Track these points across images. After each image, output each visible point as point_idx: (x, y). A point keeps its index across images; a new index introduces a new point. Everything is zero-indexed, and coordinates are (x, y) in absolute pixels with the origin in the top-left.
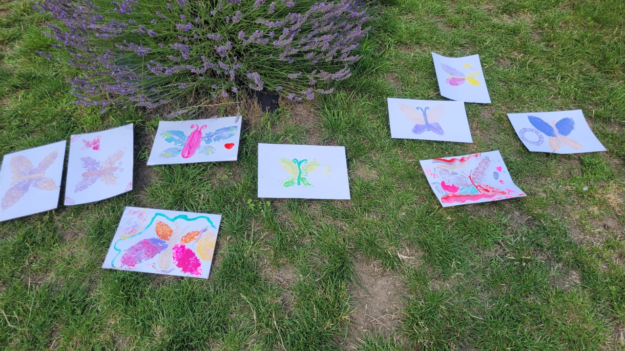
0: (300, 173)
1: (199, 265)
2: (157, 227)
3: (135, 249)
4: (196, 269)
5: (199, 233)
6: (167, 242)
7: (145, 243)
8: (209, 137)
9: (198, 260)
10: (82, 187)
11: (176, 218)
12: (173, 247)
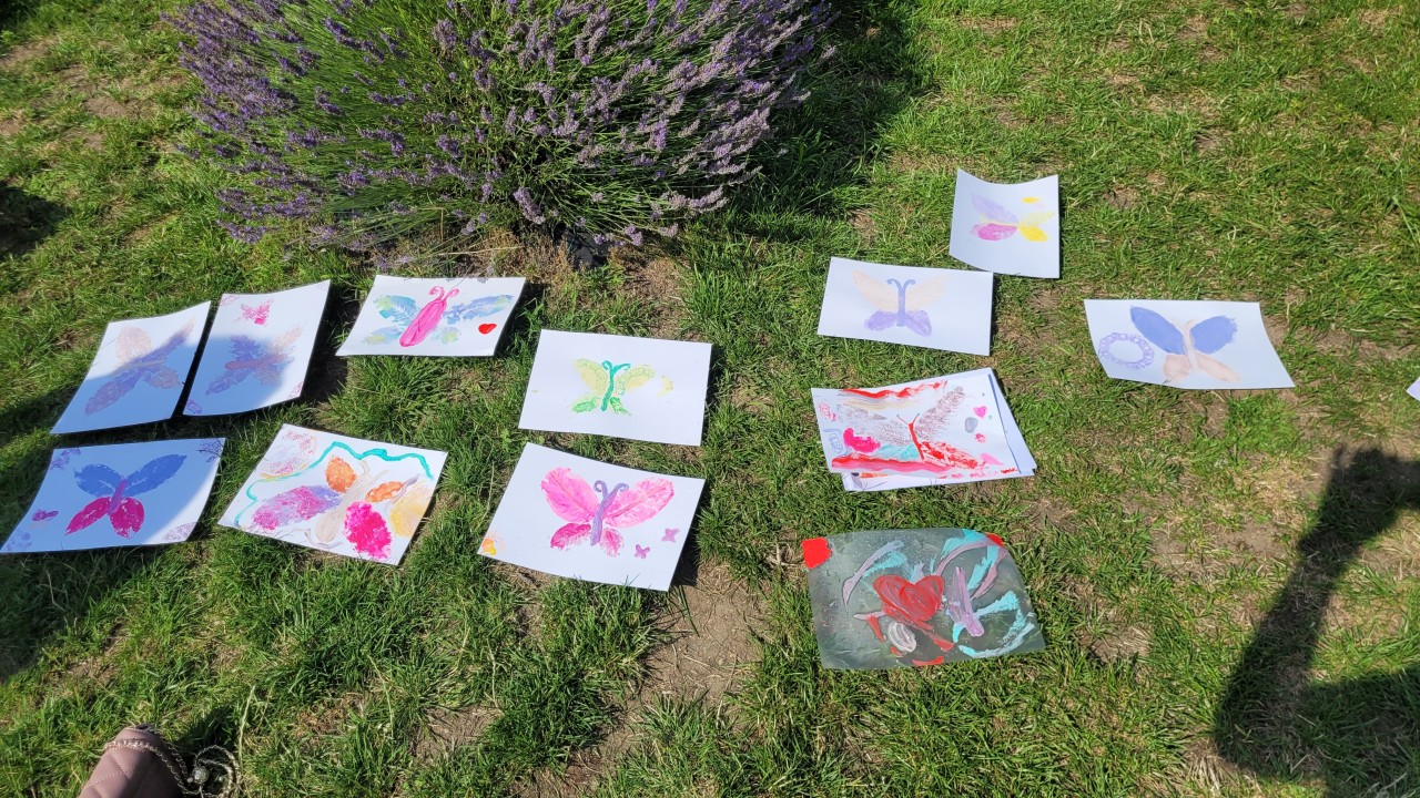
0: (611, 388)
1: (388, 541)
2: (329, 467)
3: (283, 501)
4: (380, 548)
5: (401, 486)
6: (342, 495)
7: (303, 493)
8: (458, 310)
9: (387, 534)
10: (220, 387)
11: (366, 454)
12: (350, 505)
